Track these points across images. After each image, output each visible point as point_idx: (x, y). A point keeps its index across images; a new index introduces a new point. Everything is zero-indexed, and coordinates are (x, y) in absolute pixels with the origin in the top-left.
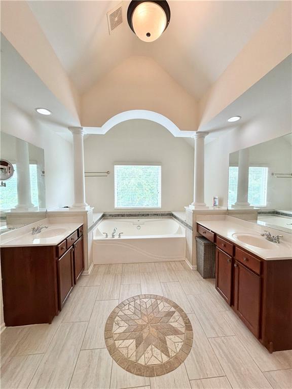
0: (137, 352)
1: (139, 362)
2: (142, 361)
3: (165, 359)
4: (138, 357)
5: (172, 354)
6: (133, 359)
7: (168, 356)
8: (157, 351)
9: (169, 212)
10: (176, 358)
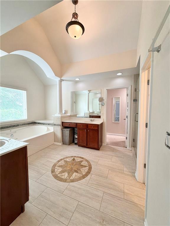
0: (80, 173)
1: (84, 174)
2: (84, 173)
3: (88, 168)
4: (82, 174)
5: (88, 165)
6: (81, 175)
7: (87, 166)
8: (84, 168)
9: (32, 121)
10: (89, 165)
